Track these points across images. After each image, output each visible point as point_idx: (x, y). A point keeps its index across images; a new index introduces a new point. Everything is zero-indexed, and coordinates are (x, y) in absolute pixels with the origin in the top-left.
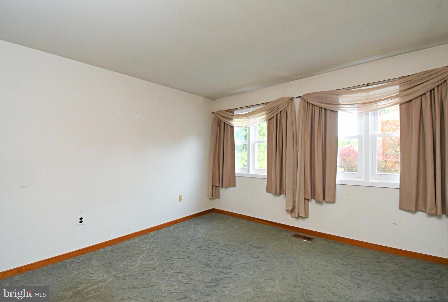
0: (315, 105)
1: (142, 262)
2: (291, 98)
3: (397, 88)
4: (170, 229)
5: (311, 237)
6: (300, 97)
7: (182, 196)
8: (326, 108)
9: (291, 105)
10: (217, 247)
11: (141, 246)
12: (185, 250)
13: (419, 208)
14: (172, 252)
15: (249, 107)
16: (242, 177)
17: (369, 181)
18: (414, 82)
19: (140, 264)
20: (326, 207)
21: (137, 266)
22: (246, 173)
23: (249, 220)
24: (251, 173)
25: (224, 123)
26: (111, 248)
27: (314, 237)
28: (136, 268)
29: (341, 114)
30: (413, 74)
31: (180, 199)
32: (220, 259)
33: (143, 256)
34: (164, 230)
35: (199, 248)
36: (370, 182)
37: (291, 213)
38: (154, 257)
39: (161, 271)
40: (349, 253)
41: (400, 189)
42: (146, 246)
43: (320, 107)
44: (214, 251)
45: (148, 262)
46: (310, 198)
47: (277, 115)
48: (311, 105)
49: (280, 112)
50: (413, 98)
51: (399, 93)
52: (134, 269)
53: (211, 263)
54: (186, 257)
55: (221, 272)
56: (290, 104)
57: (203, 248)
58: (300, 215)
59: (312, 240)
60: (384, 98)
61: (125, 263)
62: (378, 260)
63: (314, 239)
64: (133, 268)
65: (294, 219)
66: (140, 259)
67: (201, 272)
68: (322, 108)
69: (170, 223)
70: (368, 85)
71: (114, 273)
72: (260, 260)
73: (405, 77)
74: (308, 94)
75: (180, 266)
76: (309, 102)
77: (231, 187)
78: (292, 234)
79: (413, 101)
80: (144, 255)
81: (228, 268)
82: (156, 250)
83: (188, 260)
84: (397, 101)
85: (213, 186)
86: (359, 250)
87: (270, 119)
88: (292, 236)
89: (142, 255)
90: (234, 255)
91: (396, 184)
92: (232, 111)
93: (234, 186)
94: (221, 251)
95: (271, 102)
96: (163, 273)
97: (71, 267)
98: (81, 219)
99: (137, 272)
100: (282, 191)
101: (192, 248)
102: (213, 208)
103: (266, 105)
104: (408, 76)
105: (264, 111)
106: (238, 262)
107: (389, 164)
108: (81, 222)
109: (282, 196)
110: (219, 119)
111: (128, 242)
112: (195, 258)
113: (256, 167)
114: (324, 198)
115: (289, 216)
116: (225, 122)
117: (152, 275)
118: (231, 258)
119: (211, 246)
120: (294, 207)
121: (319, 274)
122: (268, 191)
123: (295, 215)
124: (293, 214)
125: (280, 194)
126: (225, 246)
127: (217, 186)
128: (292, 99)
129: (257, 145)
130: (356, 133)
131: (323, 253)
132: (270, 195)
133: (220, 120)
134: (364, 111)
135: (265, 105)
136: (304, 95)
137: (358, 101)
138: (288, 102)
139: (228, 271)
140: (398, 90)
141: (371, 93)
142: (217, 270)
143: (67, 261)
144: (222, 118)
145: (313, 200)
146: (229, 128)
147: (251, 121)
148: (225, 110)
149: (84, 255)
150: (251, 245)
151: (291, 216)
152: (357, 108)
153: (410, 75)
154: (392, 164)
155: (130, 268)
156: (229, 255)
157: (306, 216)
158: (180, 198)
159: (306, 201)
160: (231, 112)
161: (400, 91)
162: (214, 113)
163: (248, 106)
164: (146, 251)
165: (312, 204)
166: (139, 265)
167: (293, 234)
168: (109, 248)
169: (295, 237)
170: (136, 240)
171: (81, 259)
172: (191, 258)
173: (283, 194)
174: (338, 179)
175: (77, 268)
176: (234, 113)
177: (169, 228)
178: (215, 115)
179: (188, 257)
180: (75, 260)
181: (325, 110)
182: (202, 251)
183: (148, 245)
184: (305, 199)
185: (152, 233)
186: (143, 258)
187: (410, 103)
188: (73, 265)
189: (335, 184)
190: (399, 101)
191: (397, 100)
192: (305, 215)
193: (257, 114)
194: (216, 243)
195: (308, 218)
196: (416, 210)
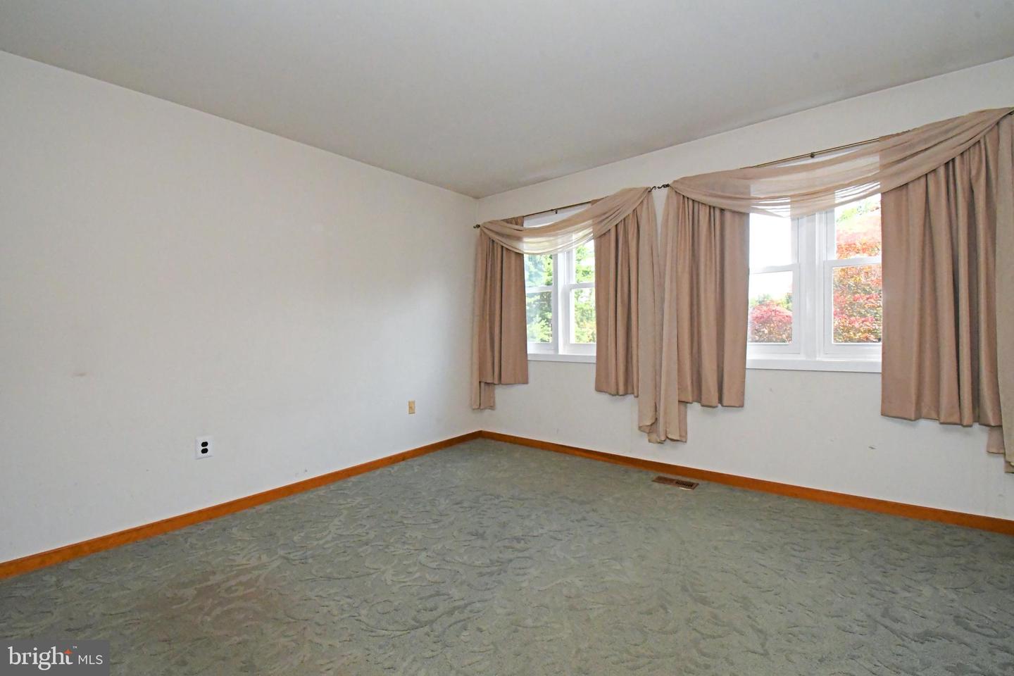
0: (699, 202)
1: (339, 532)
2: (647, 189)
3: (875, 160)
4: (392, 471)
5: (693, 481)
6: (667, 186)
7: (414, 402)
8: (723, 207)
9: (648, 204)
10: (496, 501)
11: (334, 502)
12: (428, 508)
13: (924, 411)
14: (401, 513)
15: (556, 211)
16: (542, 361)
17: (818, 359)
18: (912, 146)
19: (335, 536)
20: (724, 418)
21: (329, 538)
22: (551, 352)
23: (557, 451)
24: (562, 351)
25: (502, 247)
26: (268, 507)
27: (700, 482)
28: (327, 542)
29: (754, 219)
30: (909, 131)
31: (412, 409)
32: (504, 525)
33: (340, 521)
34: (378, 472)
35: (457, 504)
36: (818, 362)
37: (649, 433)
38: (364, 522)
39: (381, 548)
40: (776, 509)
41: (883, 374)
42: (345, 502)
43: (710, 206)
44: (488, 510)
45: (351, 531)
46: (690, 399)
47: (616, 226)
48: (691, 202)
49: (624, 219)
50: (910, 180)
51: (878, 171)
52: (324, 544)
53: (484, 532)
54: (431, 521)
55: (508, 548)
56: (645, 202)
57: (465, 504)
58: (670, 436)
59: (694, 488)
60: (847, 182)
61: (302, 534)
62: (839, 523)
63: (698, 486)
64: (321, 542)
65: (655, 446)
66: (335, 525)
67: (466, 547)
68: (714, 208)
69: (390, 458)
70: (812, 156)
71: (282, 553)
72: (590, 524)
73: (892, 136)
74: (684, 179)
75: (420, 537)
76: (686, 194)
77: (519, 383)
78: (652, 476)
79: (910, 186)
80: (342, 518)
81: (523, 539)
82: (367, 510)
83: (437, 527)
84: (875, 188)
85: (480, 382)
86: (797, 505)
87: (601, 237)
88: (654, 481)
89: (337, 519)
90: (533, 517)
91: (874, 364)
92: (519, 221)
93: (526, 382)
94: (504, 510)
95: (603, 199)
96: (386, 550)
97: (188, 544)
98: (205, 444)
99: (330, 551)
100: (630, 389)
101: (443, 503)
102: (480, 429)
103: (592, 204)
104: (898, 135)
105: (589, 220)
106: (542, 528)
107: (854, 334)
108: (205, 451)
109: (630, 398)
110: (490, 238)
111: (305, 496)
112: (452, 523)
113: (573, 340)
114: (720, 400)
115: (645, 438)
116: (504, 245)
117: (363, 555)
118: (527, 522)
119: (481, 500)
120: (656, 419)
121: (716, 548)
122: (599, 389)
123: (659, 436)
124: (654, 436)
125: (626, 394)
126: (511, 500)
127: (488, 382)
128: (649, 191)
129: (572, 294)
130: (788, 260)
131: (720, 510)
132: (604, 398)
133: (493, 241)
134: (805, 210)
135: (589, 205)
136: (675, 181)
137: (793, 190)
138: (640, 198)
139: (522, 545)
140: (878, 165)
141: (819, 172)
142: (499, 544)
143: (177, 532)
144: (496, 238)
145: (696, 406)
146: (513, 256)
147: (560, 241)
148: (503, 220)
149: (213, 521)
150: (567, 498)
151: (650, 441)
152: (789, 206)
153: (904, 133)
154: (860, 334)
155: (315, 543)
156: (522, 517)
157: (682, 439)
158: (410, 408)
159: (682, 407)
160: (517, 224)
161: (881, 165)
162: (478, 226)
163: (552, 210)
164: (345, 512)
165: (694, 412)
166: (333, 538)
167: (654, 475)
168: (266, 507)
169: (659, 482)
170: (322, 491)
171: (209, 527)
172: (441, 524)
173: (633, 393)
174: (749, 357)
175: (200, 544)
176: (523, 226)
177: (390, 469)
178: (481, 230)
179: (436, 522)
180: (193, 530)
181: (722, 210)
182: (463, 510)
183: (349, 500)
184: (680, 402)
185: (353, 479)
186: (339, 524)
187: (904, 192)
188: (192, 540)
189: (744, 369)
190: (879, 186)
191: (876, 186)
192: (680, 436)
193: (573, 225)
194: (491, 495)
195: (686, 442)
196: (918, 417)
